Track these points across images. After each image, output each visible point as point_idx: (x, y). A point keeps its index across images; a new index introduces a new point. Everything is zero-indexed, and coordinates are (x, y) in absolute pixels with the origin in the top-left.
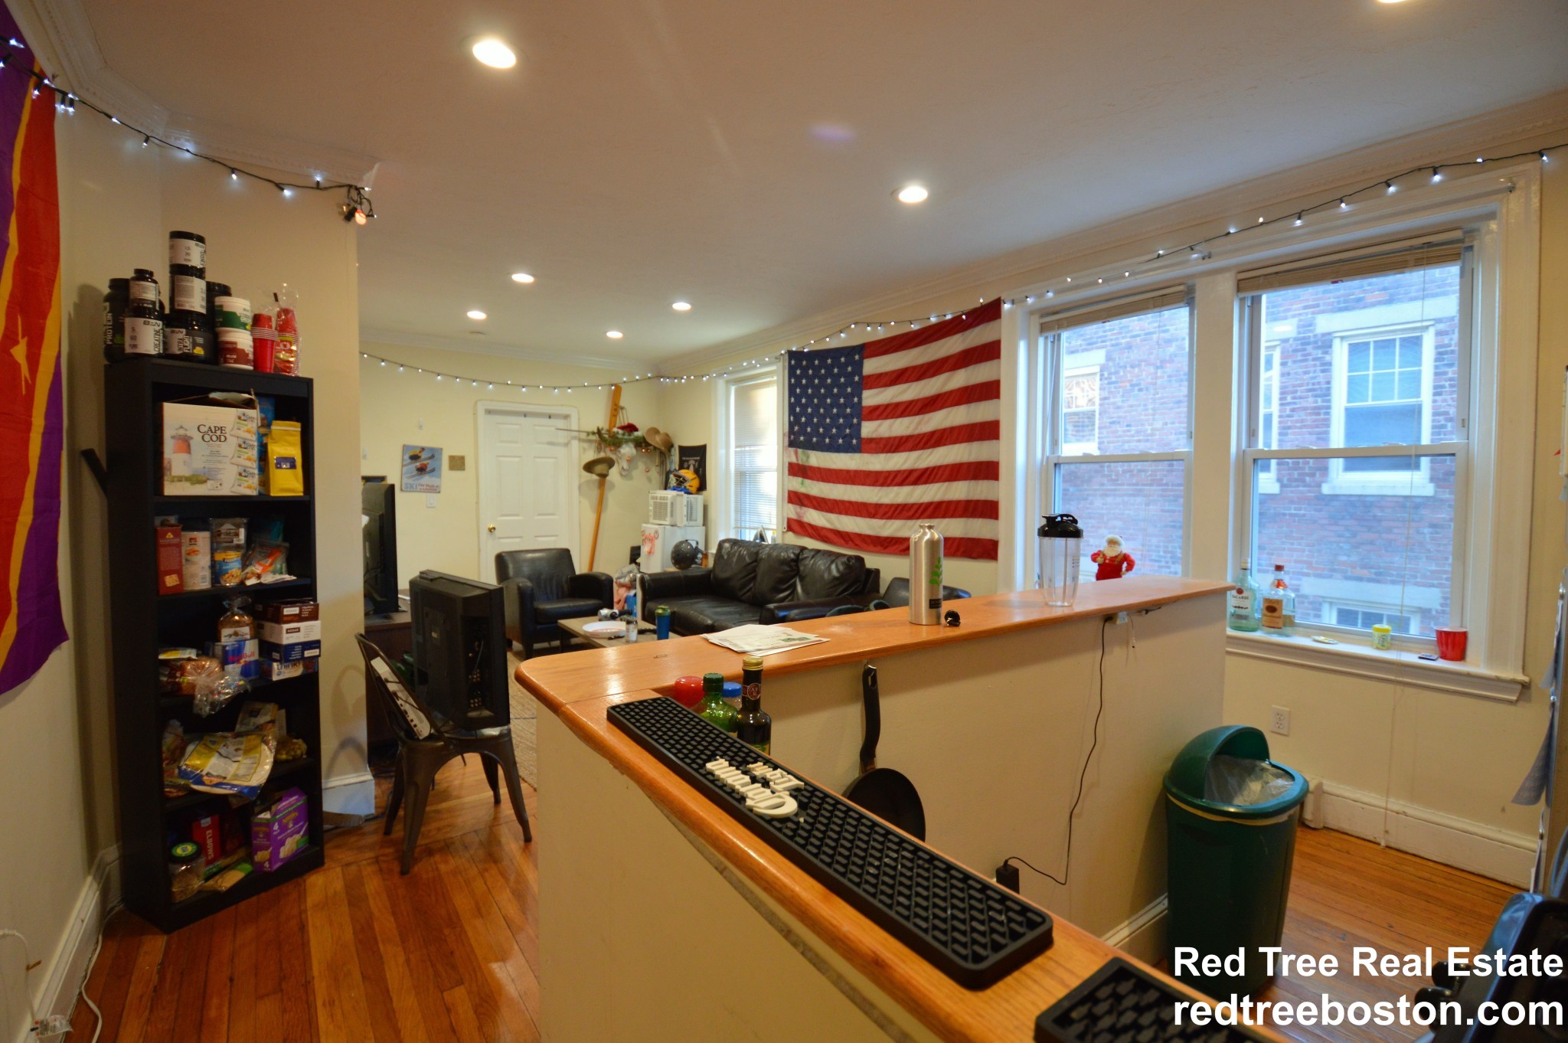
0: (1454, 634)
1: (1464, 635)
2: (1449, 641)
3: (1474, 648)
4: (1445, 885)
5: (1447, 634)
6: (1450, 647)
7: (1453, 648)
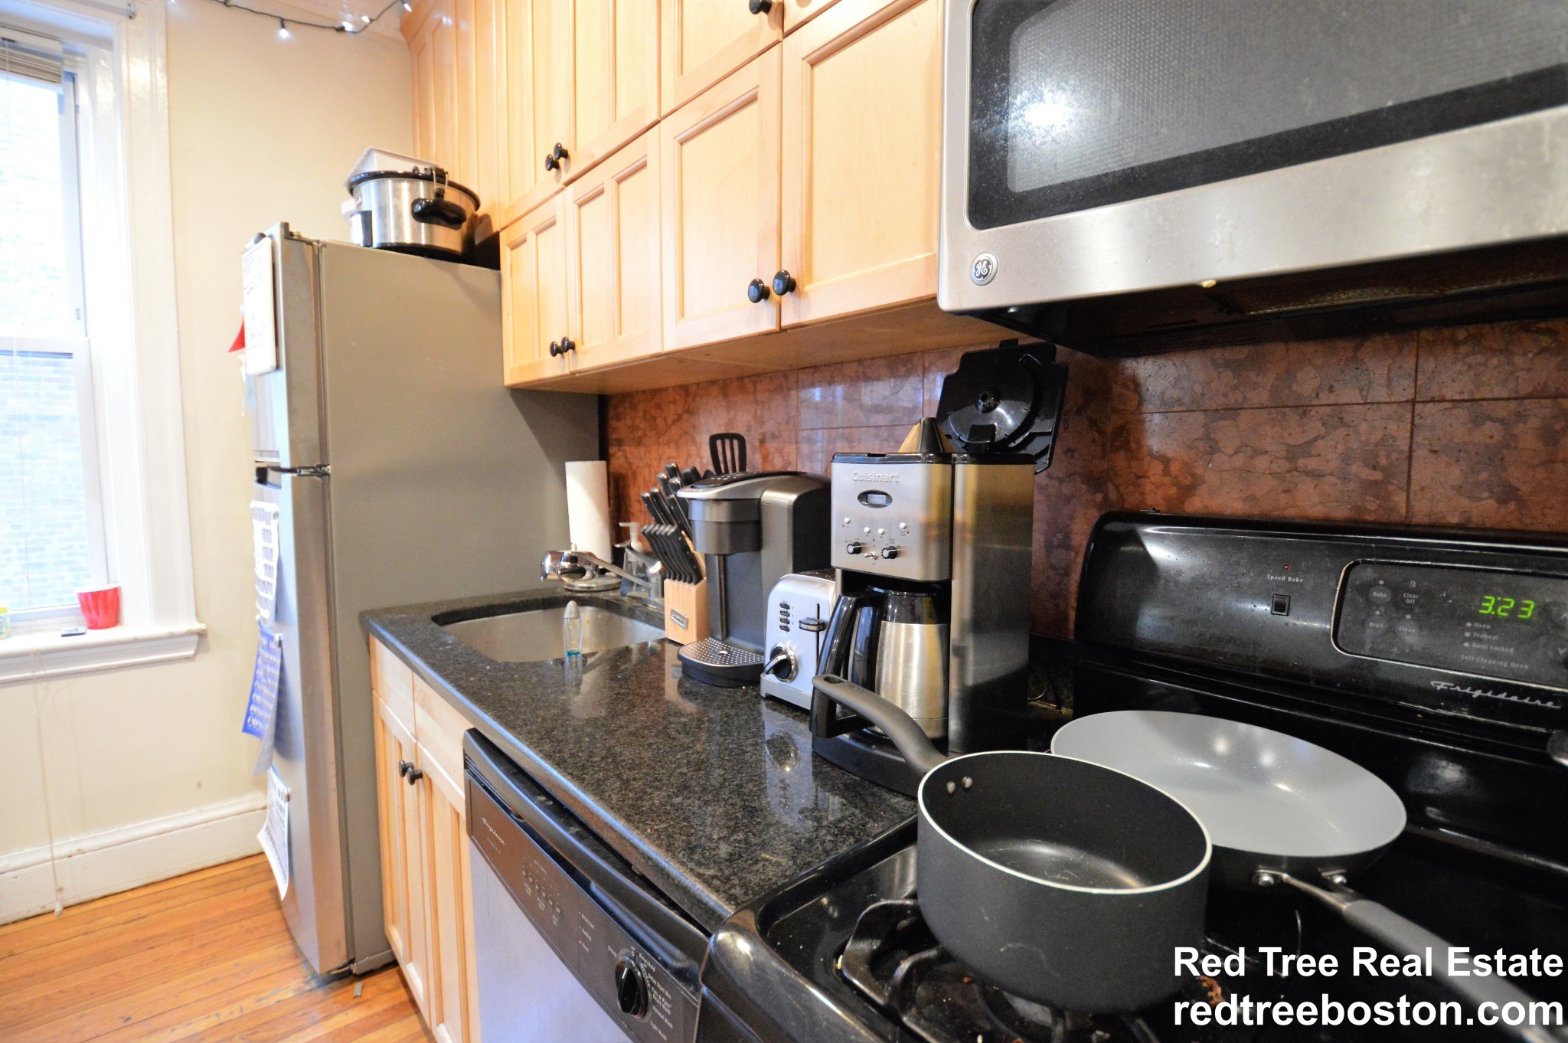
0: (105, 593)
1: (115, 594)
2: (99, 604)
3: (128, 608)
4: (158, 911)
5: (95, 595)
6: (101, 612)
7: (106, 613)
